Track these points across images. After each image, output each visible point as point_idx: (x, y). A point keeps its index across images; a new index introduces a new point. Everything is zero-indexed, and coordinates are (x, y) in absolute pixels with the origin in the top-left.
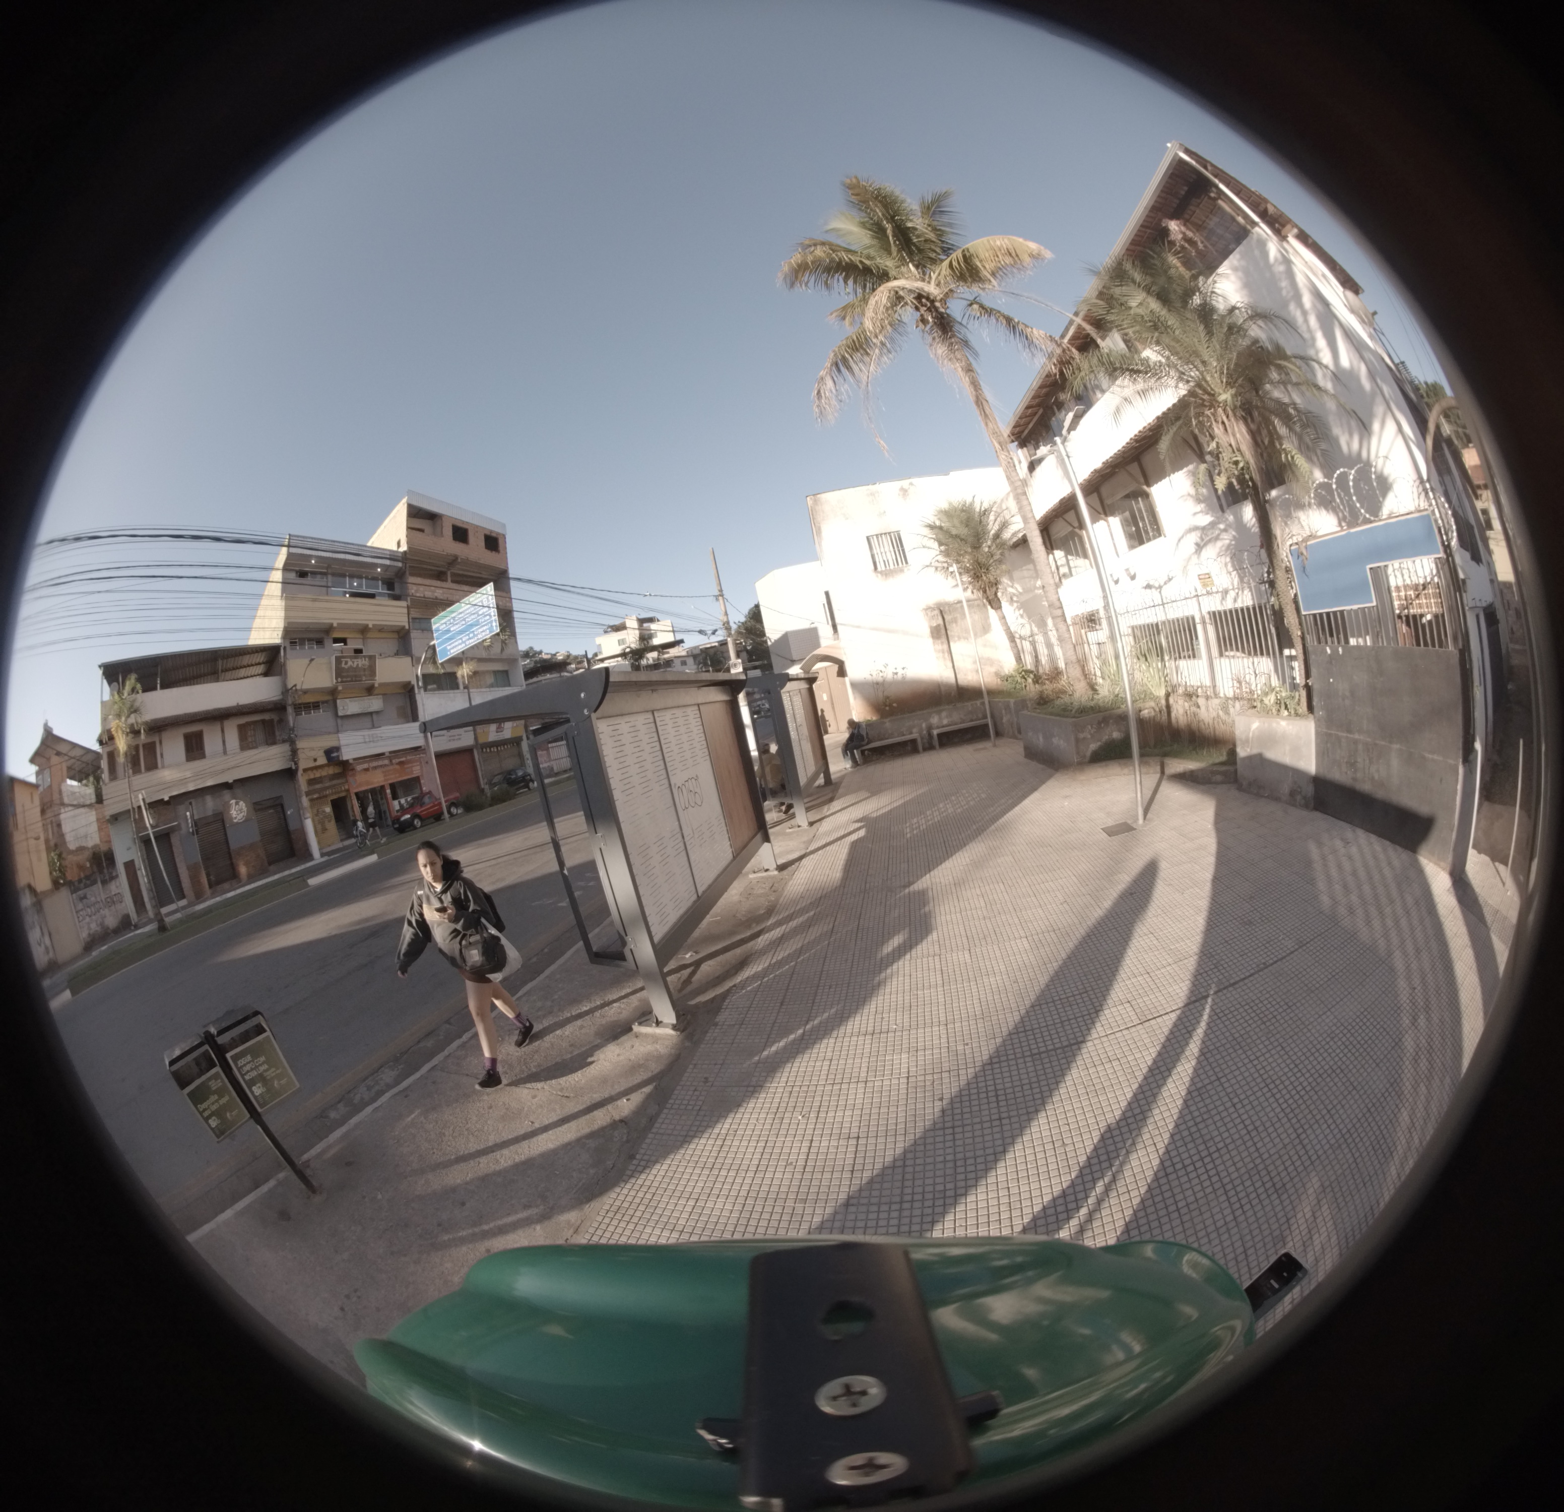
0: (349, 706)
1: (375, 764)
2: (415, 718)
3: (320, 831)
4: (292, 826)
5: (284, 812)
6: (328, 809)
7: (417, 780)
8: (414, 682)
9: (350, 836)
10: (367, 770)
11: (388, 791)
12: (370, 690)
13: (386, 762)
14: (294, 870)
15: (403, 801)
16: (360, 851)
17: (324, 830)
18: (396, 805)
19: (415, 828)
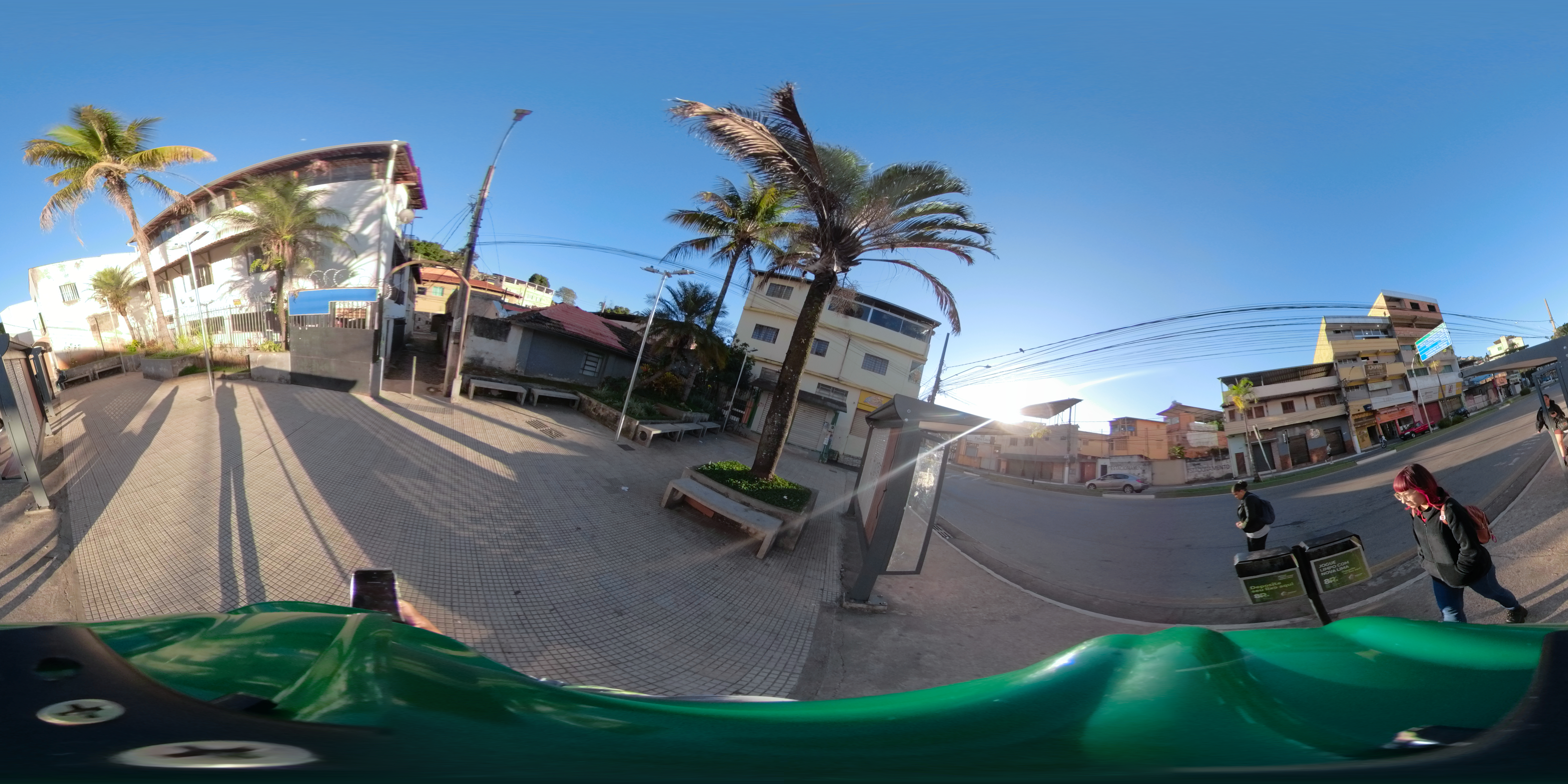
0: (1373, 386)
1: (1390, 411)
2: (1408, 389)
3: (1362, 440)
4: (1345, 439)
5: (1341, 434)
6: (1366, 431)
7: (1412, 416)
8: (1406, 373)
9: (1377, 443)
10: (1386, 413)
11: (1397, 422)
12: (1385, 379)
13: (1396, 409)
14: (1348, 458)
15: (1405, 426)
16: (1385, 449)
17: (1363, 440)
18: (1401, 428)
19: (1412, 438)
